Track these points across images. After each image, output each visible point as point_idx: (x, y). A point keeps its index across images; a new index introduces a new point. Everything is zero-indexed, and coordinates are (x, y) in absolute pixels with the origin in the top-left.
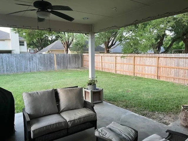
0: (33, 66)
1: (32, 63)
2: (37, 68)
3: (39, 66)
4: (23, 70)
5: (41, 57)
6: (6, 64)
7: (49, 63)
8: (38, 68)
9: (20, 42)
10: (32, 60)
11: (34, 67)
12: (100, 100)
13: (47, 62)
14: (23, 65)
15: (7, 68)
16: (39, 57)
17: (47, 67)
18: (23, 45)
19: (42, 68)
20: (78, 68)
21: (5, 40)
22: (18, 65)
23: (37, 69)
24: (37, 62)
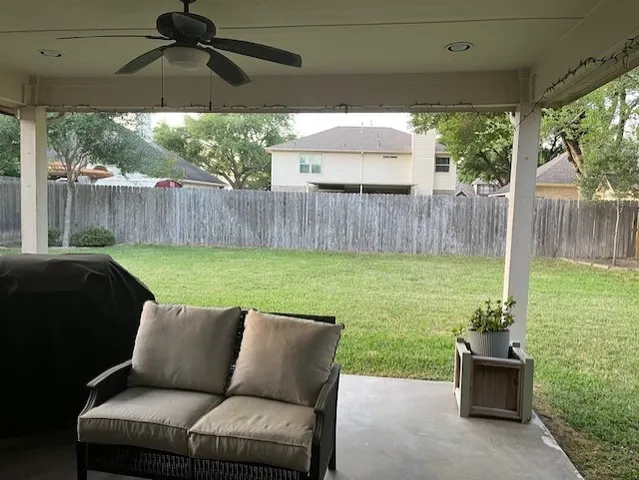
0: (427, 236)
1: (428, 226)
2: (440, 243)
3: (450, 239)
4: (398, 245)
5: (458, 207)
6: (355, 224)
7: (484, 231)
8: (443, 245)
9: (438, 160)
10: (429, 215)
11: (432, 241)
12: (515, 410)
13: (480, 226)
14: (399, 229)
15: (355, 236)
16: (451, 208)
17: (475, 244)
18: (446, 169)
19: (457, 245)
20: (609, 260)
21: (398, 156)
22: (385, 231)
23: (439, 249)
24: (445, 223)
